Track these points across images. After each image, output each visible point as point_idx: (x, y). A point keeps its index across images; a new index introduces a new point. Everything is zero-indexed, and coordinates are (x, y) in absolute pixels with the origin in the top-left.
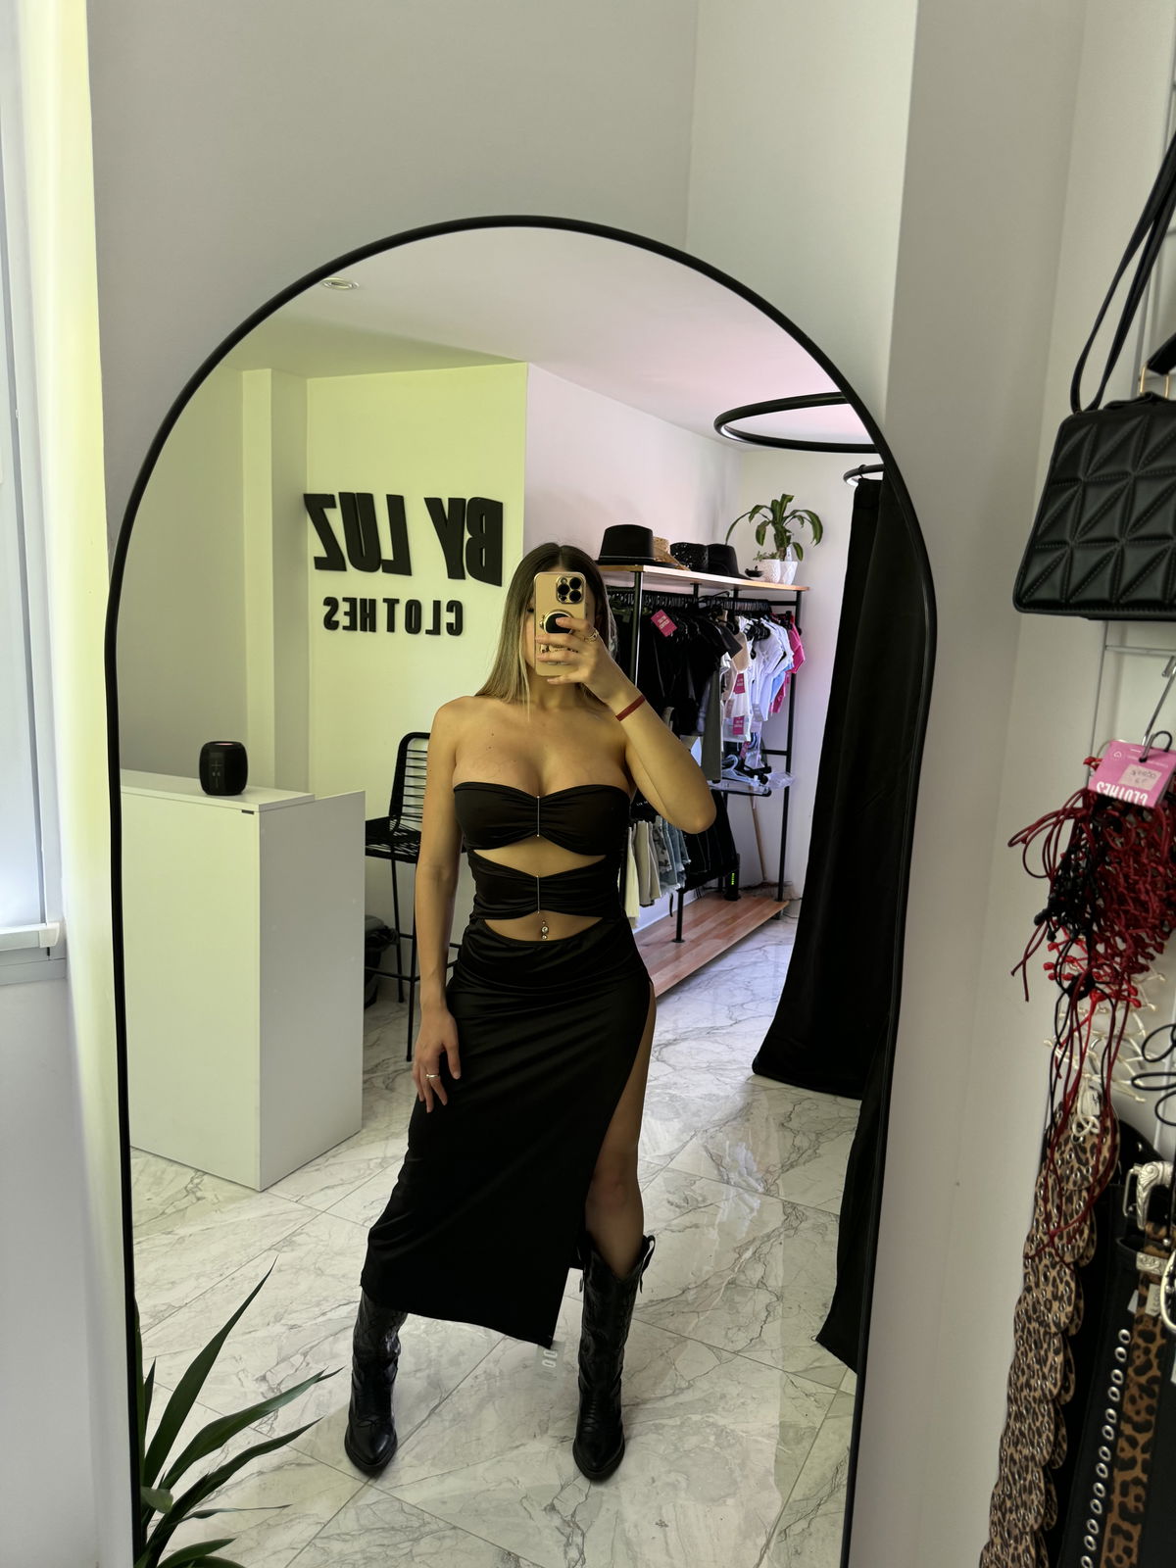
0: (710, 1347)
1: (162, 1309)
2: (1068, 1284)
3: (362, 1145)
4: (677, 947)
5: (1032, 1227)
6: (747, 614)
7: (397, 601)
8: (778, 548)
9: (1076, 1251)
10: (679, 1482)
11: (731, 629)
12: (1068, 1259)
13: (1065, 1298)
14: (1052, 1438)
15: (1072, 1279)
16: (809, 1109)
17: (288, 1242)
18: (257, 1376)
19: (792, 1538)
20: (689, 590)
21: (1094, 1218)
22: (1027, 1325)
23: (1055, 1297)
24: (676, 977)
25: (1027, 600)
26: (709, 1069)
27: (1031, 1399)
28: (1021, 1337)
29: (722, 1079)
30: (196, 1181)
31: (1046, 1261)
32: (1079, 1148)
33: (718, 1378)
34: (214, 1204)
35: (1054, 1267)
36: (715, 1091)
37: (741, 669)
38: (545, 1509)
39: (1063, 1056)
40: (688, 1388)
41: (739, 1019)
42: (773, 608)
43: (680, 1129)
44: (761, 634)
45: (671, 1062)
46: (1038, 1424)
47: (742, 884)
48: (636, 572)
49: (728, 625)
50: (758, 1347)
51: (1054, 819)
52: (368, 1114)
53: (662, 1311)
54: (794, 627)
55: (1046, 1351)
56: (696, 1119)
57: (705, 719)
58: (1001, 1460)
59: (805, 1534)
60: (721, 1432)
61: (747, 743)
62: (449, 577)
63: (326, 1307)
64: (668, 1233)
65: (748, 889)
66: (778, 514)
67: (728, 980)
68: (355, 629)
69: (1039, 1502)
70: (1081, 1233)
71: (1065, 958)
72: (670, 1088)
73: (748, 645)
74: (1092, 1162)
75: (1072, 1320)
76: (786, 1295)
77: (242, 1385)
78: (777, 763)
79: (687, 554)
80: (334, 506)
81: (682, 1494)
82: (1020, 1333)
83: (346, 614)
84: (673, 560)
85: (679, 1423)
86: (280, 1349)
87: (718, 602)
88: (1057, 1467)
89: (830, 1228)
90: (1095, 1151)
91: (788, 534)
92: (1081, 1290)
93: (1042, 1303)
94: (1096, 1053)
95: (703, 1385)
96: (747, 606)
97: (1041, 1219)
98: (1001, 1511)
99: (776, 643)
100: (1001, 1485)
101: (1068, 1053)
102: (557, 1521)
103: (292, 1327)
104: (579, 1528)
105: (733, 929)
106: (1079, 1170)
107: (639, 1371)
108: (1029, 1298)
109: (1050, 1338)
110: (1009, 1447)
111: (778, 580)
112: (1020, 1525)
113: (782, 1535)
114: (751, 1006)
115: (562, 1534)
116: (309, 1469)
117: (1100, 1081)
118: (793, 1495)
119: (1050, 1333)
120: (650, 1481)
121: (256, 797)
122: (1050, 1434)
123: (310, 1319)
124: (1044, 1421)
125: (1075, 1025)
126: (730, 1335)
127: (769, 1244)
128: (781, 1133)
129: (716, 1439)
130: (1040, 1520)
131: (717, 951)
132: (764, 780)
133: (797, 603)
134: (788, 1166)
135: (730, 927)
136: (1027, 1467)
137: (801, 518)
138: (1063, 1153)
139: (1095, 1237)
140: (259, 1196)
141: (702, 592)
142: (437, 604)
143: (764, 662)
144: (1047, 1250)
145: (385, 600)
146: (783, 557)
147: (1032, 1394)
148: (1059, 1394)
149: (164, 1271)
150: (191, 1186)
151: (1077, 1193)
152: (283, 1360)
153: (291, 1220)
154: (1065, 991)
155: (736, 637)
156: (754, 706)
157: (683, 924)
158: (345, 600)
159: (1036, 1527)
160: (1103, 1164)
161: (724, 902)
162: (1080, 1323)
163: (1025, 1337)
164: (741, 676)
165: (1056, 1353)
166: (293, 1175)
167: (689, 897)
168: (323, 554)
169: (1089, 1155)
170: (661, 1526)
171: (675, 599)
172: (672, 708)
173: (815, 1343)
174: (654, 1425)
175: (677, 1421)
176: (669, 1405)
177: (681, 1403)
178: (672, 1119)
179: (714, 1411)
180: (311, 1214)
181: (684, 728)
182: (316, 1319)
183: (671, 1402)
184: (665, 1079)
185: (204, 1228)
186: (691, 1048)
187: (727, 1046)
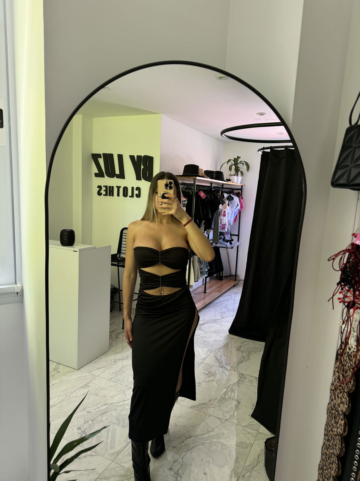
0: (218, 418)
2: (346, 398)
3: (109, 355)
4: (205, 295)
5: (333, 381)
6: (227, 193)
7: (120, 187)
8: (236, 173)
9: (349, 388)
10: (210, 461)
11: (222, 197)
12: (346, 390)
13: (345, 403)
14: (340, 447)
15: (347, 397)
16: (246, 345)
17: (86, 385)
18: (78, 428)
19: (245, 478)
20: (209, 185)
21: (354, 377)
22: (331, 411)
23: (341, 403)
24: (204, 304)
25: (335, 184)
26: (215, 332)
27: (333, 435)
28: (329, 415)
29: (219, 335)
30: (57, 366)
31: (338, 391)
32: (349, 356)
33: (221, 428)
34: (63, 374)
35: (341, 393)
36: (217, 339)
37: (225, 209)
38: (169, 469)
39: (345, 327)
40: (212, 431)
41: (224, 317)
42: (234, 191)
43: (207, 351)
44: (231, 199)
45: (204, 330)
46: (335, 443)
47: (223, 276)
48: (194, 179)
50: (233, 418)
51: (343, 252)
52: (111, 345)
53: (203, 407)
54: (241, 197)
55: (338, 420)
56: (212, 347)
57: (214, 224)
58: (322, 454)
59: (249, 476)
60: (223, 445)
61: (226, 232)
62: (137, 180)
63: (99, 406)
64: (204, 383)
65: (226, 277)
66: (236, 162)
67: (220, 305)
68: (107, 195)
69: (336, 467)
70: (350, 383)
71: (345, 296)
72: (203, 338)
73: (227, 202)
74: (354, 360)
75: (347, 410)
76: (241, 402)
77: (73, 430)
78: (235, 238)
79: (209, 174)
80: (101, 158)
81: (211, 464)
82: (329, 414)
83: (104, 190)
85: (209, 442)
86: (85, 419)
87: (218, 189)
88: (341, 456)
89: (254, 381)
90: (355, 357)
91: (239, 168)
92: (350, 400)
93: (337, 404)
94: (355, 326)
95: (217, 430)
96: (226, 190)
97: (336, 378)
98: (322, 469)
99: (235, 201)
100: (322, 462)
101: (347, 326)
102: (173, 473)
103: (89, 412)
104: (180, 475)
105: (221, 289)
106: (350, 362)
107: (197, 426)
108: (332, 403)
109: (340, 415)
110: (325, 450)
111: (236, 182)
112: (329, 474)
113: (243, 477)
115: (174, 477)
116: (95, 457)
117: (356, 335)
118: (245, 464)
119: (339, 414)
120: (201, 460)
121: (77, 247)
122: (339, 446)
123: (94, 410)
124: (338, 442)
125: (349, 316)
126: (224, 415)
127: (235, 386)
128: (238, 352)
129: (221, 447)
130: (336, 473)
131: (217, 295)
132: (231, 244)
133: (241, 189)
134: (240, 362)
135: (220, 288)
136: (331, 456)
137: (243, 164)
138: (344, 357)
139: (355, 384)
140: (77, 371)
141: (213, 185)
142: (133, 188)
143: (232, 207)
144: (339, 388)
145: (116, 187)
146: (237, 175)
147: (333, 433)
148: (342, 433)
150: (56, 368)
151: (349, 370)
152: (86, 422)
153: (87, 379)
154: (346, 306)
155: (223, 199)
156: (228, 221)
157: (206, 287)
158: (104, 186)
159: (334, 475)
160: (358, 361)
161: (218, 281)
162: (350, 411)
163: (330, 415)
164: (225, 211)
165: (342, 420)
166: (88, 364)
167: (208, 279)
168: (98, 172)
169: (353, 358)
170: (205, 474)
171: (205, 188)
172: (204, 221)
173: (251, 417)
174: (202, 443)
175: (209, 441)
176: (206, 436)
177: (210, 436)
178: (204, 348)
179: (220, 438)
180: (93, 377)
181: (208, 227)
182: (96, 410)
183: (207, 435)
184: (202, 335)
185: (60, 381)
186: (210, 326)
187: (221, 325)
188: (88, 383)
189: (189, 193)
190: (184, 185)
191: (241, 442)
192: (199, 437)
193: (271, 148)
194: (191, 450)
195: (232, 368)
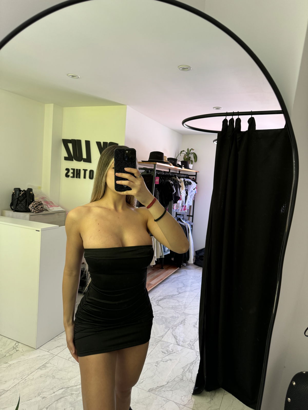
0: (176, 403)
7: (87, 170)
17: (44, 366)
20: (168, 171)
24: (161, 280)
26: (172, 308)
30: (17, 344)
34: (22, 353)
41: (180, 292)
42: (191, 176)
43: (165, 328)
45: (162, 306)
50: (191, 403)
53: (161, 390)
56: (170, 324)
63: (55, 390)
64: (162, 362)
68: (74, 177)
83: (72, 173)
84: (168, 162)
86: (39, 406)
87: (175, 174)
103: (44, 398)
114: (183, 288)
123: (50, 394)
127: (192, 366)
128: (194, 329)
133: (196, 176)
134: (196, 340)
140: (36, 350)
141: (171, 171)
145: (83, 170)
150: (15, 346)
153: (45, 358)
158: (72, 169)
166: (47, 343)
168: (67, 156)
185: (18, 361)
186: (167, 301)
187: (177, 301)
188: (46, 363)
190: (145, 170)
195: (189, 346)
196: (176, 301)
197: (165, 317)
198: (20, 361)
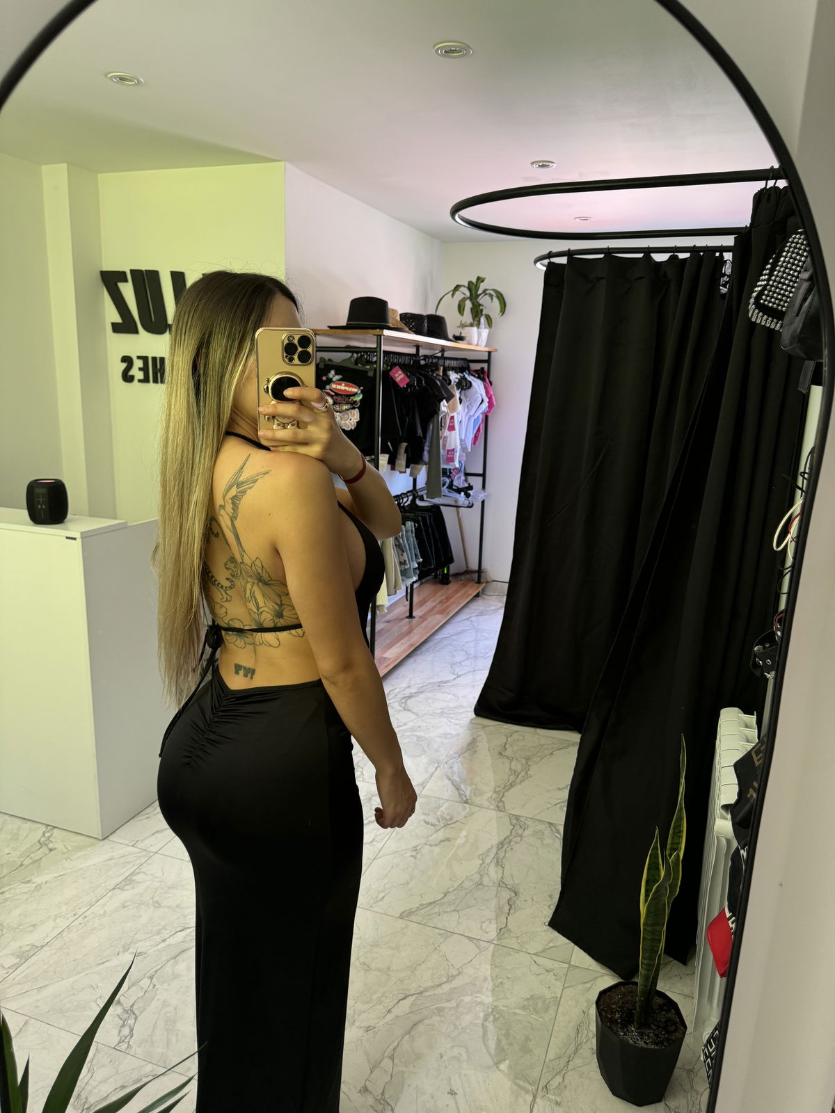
0: (470, 938)
1: (27, 949)
6: (455, 370)
8: (474, 319)
10: (462, 1056)
11: (446, 382)
16: (519, 740)
17: (129, 881)
19: (552, 1091)
20: (413, 351)
24: (411, 645)
26: (442, 714)
29: (452, 721)
30: (47, 835)
33: (480, 964)
34: (64, 853)
36: (449, 731)
37: (452, 412)
38: (360, 1091)
40: (458, 975)
41: (459, 674)
42: (471, 364)
43: (426, 763)
44: (466, 386)
45: (415, 710)
47: (451, 572)
48: (377, 335)
49: (443, 378)
50: (506, 935)
53: (431, 912)
54: (487, 380)
56: (438, 754)
57: (429, 452)
59: (561, 1088)
60: (488, 1008)
61: (456, 468)
63: (165, 934)
64: (428, 847)
65: (456, 575)
66: (474, 292)
67: (448, 645)
68: (149, 382)
72: (416, 732)
73: (457, 393)
76: (521, 890)
78: (476, 482)
79: (413, 322)
80: (126, 281)
81: (465, 1065)
83: (140, 369)
84: (402, 325)
85: (455, 1005)
87: (434, 361)
89: (546, 833)
91: (481, 308)
95: (469, 971)
96: (454, 363)
99: (476, 392)
102: (370, 1101)
103: (138, 955)
104: (388, 1104)
105: (447, 608)
107: (420, 965)
111: (476, 343)
113: (545, 1090)
114: (467, 663)
118: (548, 1056)
120: (439, 1056)
121: (77, 525)
123: (152, 947)
126: (484, 927)
127: (503, 850)
128: (501, 760)
129: (484, 1015)
131: (438, 624)
132: (468, 496)
133: (488, 361)
134: (508, 786)
135: (446, 605)
137: (491, 296)
140: (102, 843)
141: (422, 352)
143: (468, 407)
146: (478, 325)
149: (26, 915)
150: (43, 839)
152: (133, 984)
153: (129, 863)
155: (449, 387)
156: (461, 440)
157: (414, 604)
158: (139, 358)
161: (439, 586)
164: (452, 418)
166: (128, 824)
168: (118, 320)
170: (452, 1094)
171: (403, 358)
172: (406, 444)
173: (548, 927)
174: (436, 1008)
175: (453, 1004)
176: (445, 991)
177: (455, 988)
178: (420, 756)
179: (480, 992)
180: (145, 856)
181: (414, 459)
182: (157, 945)
183: (446, 988)
184: (411, 724)
185: (57, 875)
186: (428, 699)
187: (454, 695)
188: (132, 874)
189: (366, 372)
190: (353, 352)
191: (531, 996)
192: (429, 993)
193: (569, 254)
194: (412, 1033)
195: (490, 803)
196: (450, 696)
197: (426, 736)
198: (62, 873)
